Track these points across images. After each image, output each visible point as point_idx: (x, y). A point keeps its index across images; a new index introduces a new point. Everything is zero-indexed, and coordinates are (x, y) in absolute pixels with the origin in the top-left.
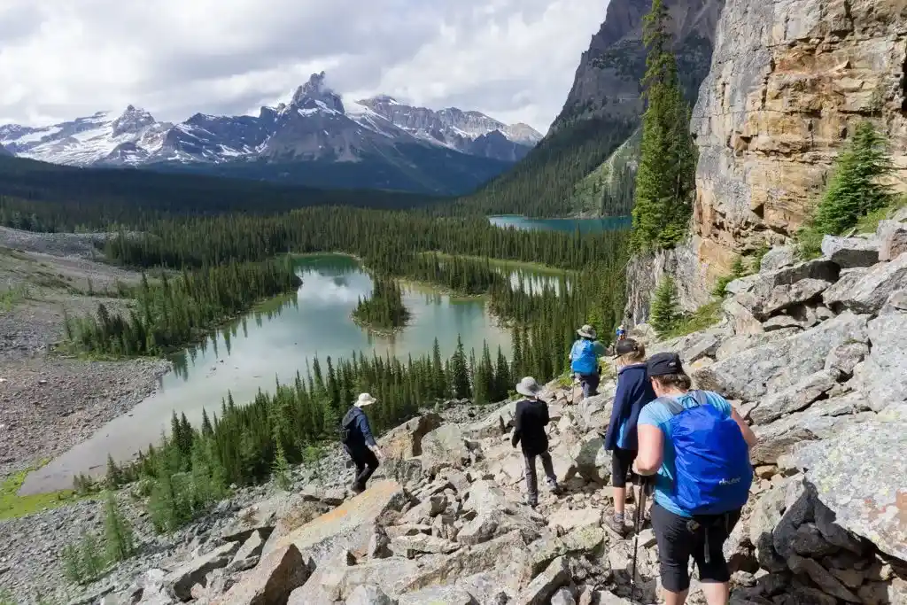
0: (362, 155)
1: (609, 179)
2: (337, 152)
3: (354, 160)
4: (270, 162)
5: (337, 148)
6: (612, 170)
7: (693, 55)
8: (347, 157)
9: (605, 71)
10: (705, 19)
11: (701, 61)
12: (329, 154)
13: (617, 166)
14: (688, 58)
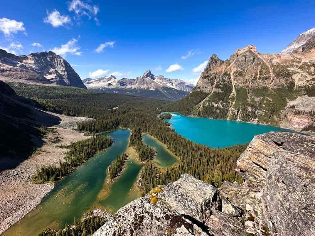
0: (155, 89)
1: (201, 107)
2: (150, 88)
3: (153, 90)
4: (136, 89)
5: (150, 87)
6: (202, 105)
7: (225, 78)
8: (152, 89)
9: (204, 80)
10: (230, 69)
11: (227, 80)
12: (148, 88)
13: (203, 104)
14: (224, 78)
